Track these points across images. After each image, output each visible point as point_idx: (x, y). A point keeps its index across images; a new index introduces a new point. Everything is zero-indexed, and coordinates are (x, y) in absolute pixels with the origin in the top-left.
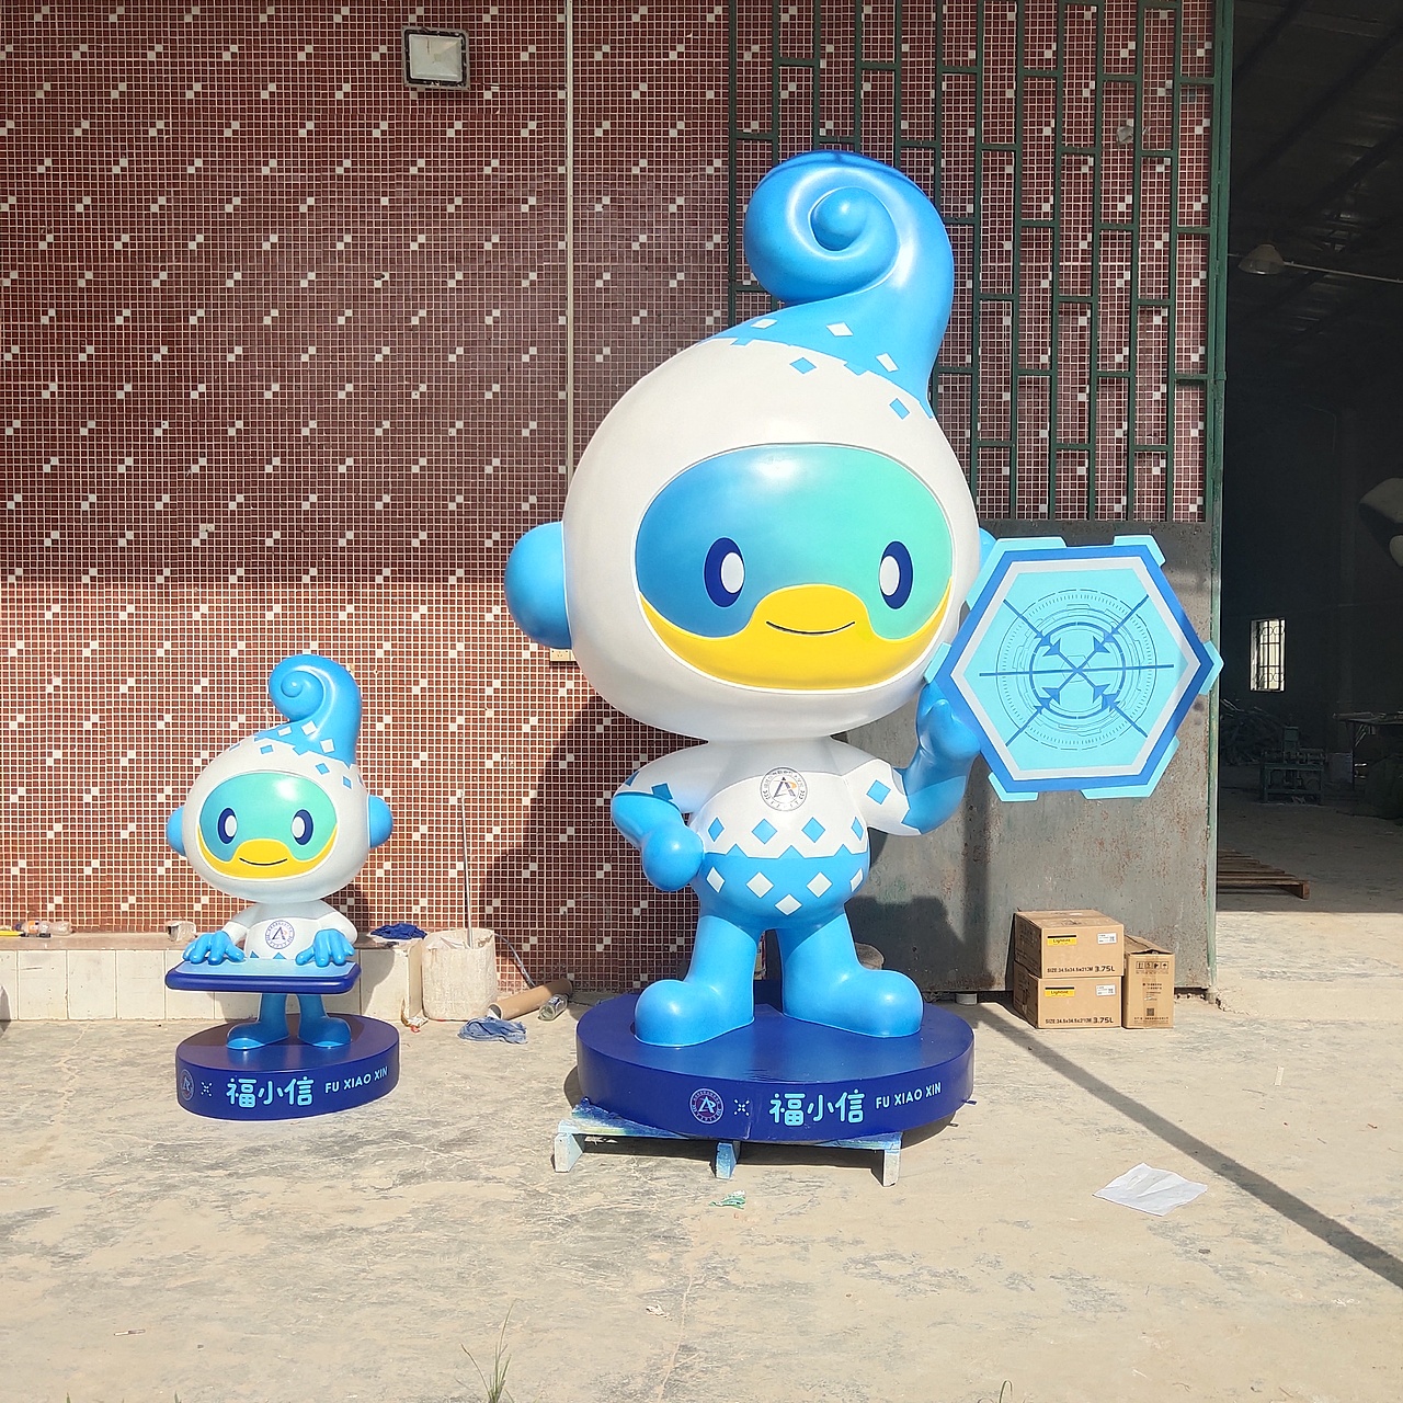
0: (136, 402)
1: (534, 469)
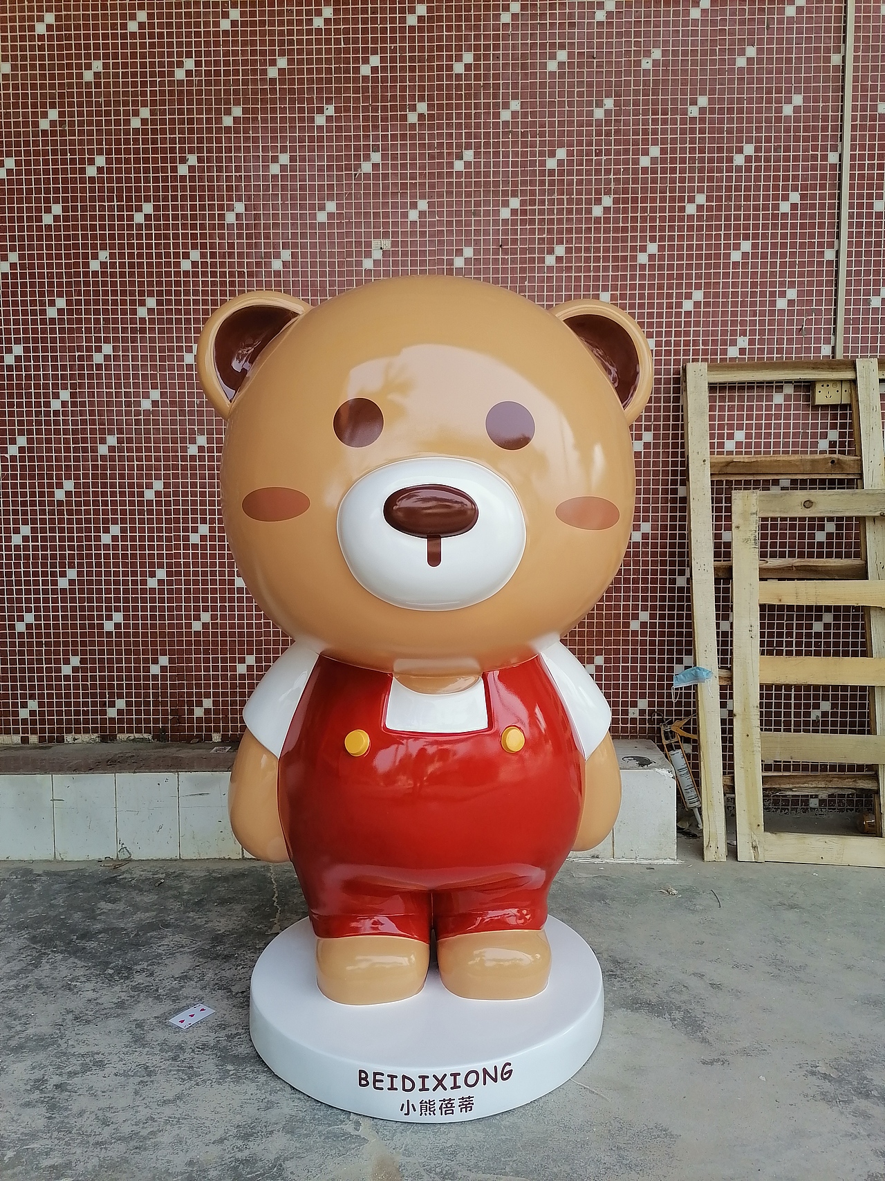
0: (292, 82)
1: (796, 158)
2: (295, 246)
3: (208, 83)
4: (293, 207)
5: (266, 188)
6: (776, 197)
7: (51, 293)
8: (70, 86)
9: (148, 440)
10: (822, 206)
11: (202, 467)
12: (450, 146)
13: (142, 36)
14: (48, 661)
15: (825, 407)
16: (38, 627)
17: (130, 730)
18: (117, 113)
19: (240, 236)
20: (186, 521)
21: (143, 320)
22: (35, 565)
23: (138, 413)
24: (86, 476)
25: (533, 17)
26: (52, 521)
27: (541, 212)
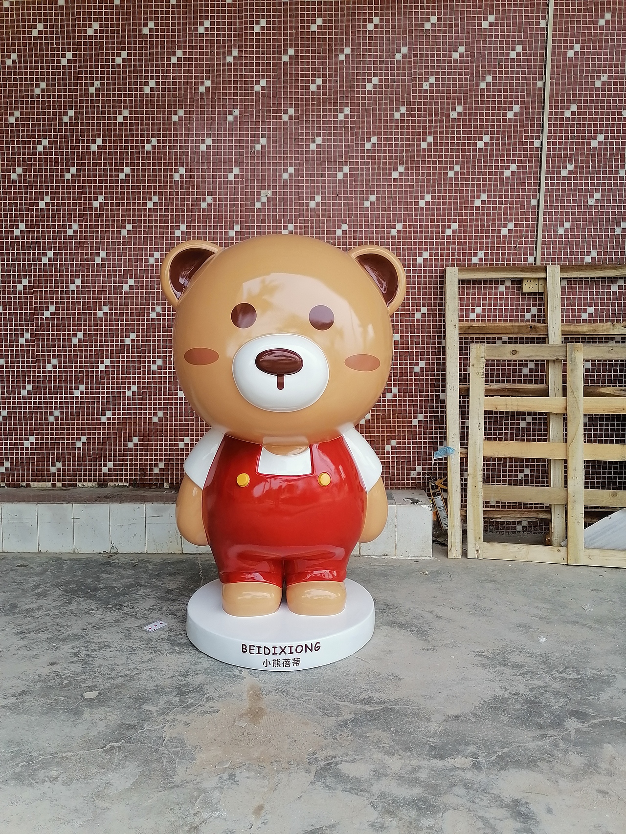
0: (213, 95)
1: (515, 144)
2: (215, 194)
3: (163, 95)
4: (214, 171)
5: (198, 159)
6: (502, 167)
7: (69, 221)
8: (81, 96)
9: (127, 309)
10: (530, 173)
11: (159, 325)
12: (307, 134)
13: (124, 66)
14: (68, 439)
15: (529, 294)
16: (62, 419)
17: (116, 480)
18: (109, 113)
19: (182, 188)
20: (149, 357)
21: (124, 237)
22: (60, 382)
23: (121, 293)
24: (90, 330)
25: (358, 57)
26: (70, 356)
27: (362, 175)
